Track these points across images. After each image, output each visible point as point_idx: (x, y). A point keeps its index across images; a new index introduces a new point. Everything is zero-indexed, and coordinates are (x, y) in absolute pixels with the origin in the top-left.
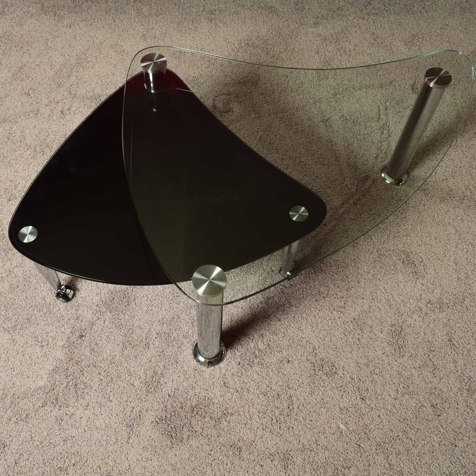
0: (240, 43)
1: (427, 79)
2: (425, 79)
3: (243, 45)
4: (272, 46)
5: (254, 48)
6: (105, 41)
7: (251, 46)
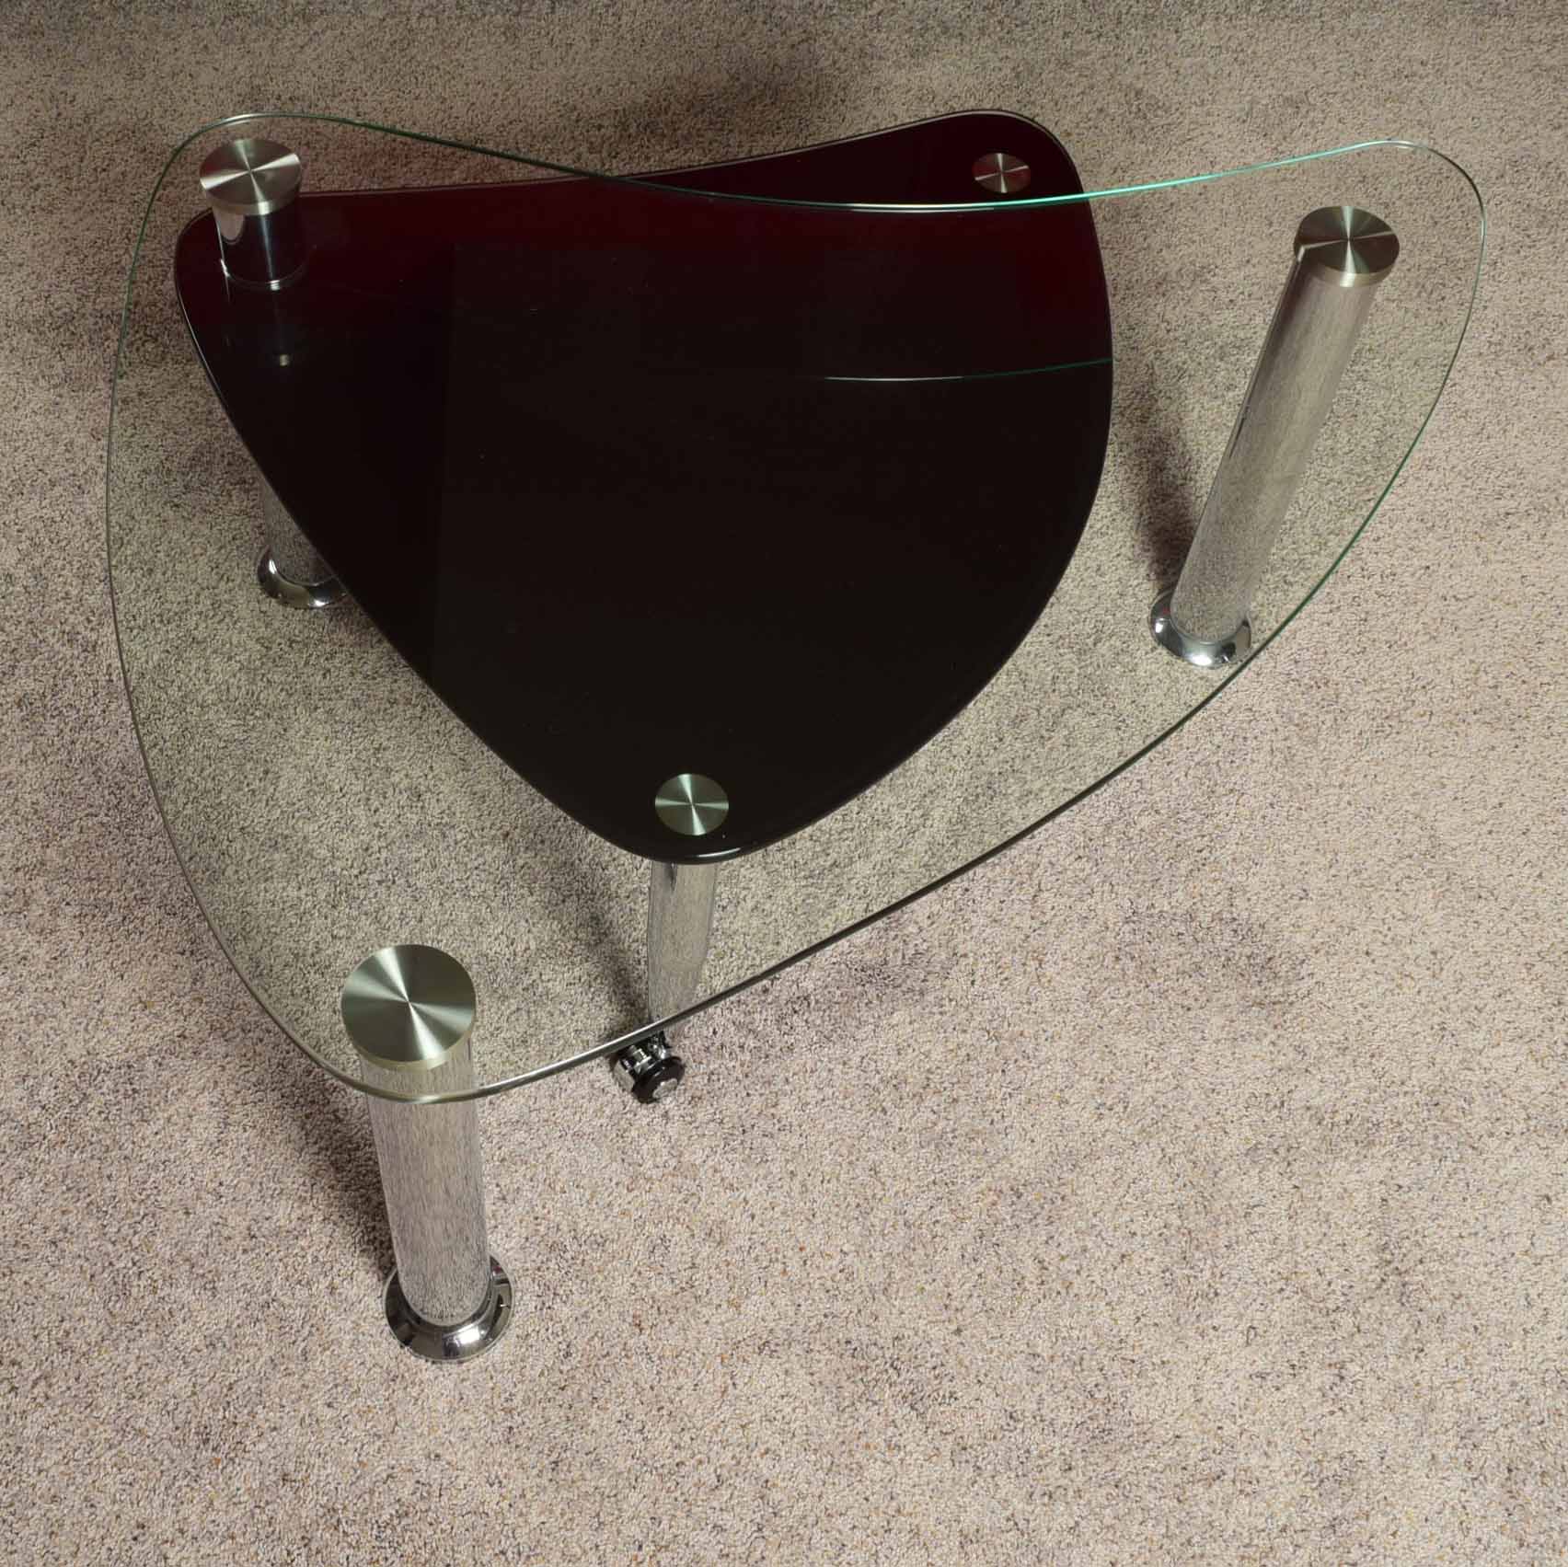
0: (625, 127)
1: (1302, 250)
2: (1296, 251)
3: (632, 130)
4: (744, 137)
5: (677, 142)
6: (102, 111)
7: (664, 136)
